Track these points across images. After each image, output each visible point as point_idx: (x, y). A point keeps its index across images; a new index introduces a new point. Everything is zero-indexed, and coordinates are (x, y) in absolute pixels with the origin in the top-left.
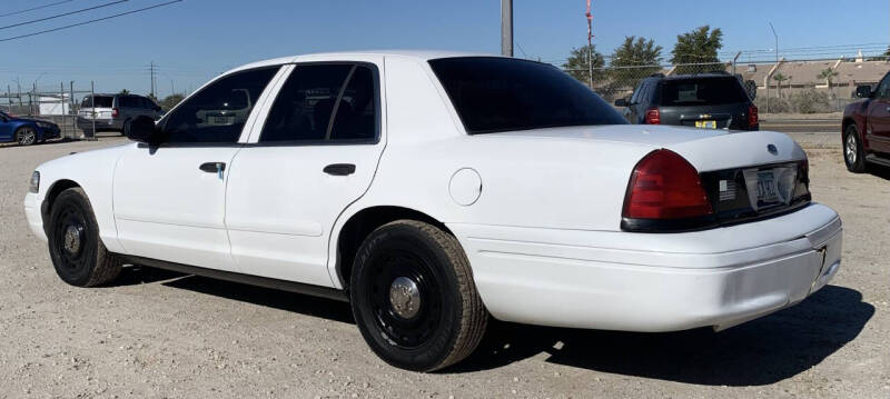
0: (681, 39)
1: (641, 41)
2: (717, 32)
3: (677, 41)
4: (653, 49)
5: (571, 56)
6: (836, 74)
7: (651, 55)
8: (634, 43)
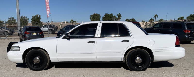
0: (33, 17)
1: (24, 17)
2: (40, 16)
3: (32, 17)
4: (27, 18)
5: (8, 19)
6: (62, 25)
7: (27, 20)
8: (23, 17)
